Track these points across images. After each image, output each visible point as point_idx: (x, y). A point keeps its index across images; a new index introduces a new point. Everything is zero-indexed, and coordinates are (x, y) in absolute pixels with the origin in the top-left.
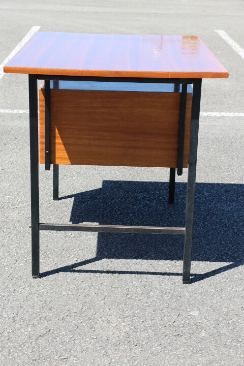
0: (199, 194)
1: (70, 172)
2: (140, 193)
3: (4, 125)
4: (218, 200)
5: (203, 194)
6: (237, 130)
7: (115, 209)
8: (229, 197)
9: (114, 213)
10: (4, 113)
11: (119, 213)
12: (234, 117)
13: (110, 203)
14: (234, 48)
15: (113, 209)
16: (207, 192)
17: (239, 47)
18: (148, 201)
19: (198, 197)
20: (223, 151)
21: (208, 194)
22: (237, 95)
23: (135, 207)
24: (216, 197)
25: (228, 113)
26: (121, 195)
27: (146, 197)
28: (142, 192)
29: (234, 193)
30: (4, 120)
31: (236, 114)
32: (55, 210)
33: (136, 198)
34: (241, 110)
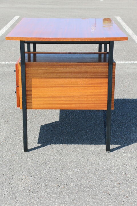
17: (126, 25)
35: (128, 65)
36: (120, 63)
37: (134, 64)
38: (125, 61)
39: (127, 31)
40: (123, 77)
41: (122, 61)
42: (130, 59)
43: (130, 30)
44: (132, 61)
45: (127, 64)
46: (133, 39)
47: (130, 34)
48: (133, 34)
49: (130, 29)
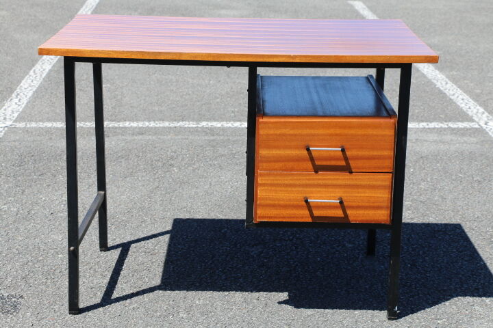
0: (338, 246)
1: (150, 217)
2: (253, 246)
3: (52, 146)
5: (344, 245)
7: (217, 271)
8: (381, 250)
9: (216, 277)
10: (50, 128)
11: (224, 277)
13: (210, 262)
15: (215, 272)
16: (350, 242)
18: (266, 258)
19: (337, 251)
21: (352, 246)
23: (247, 268)
26: (226, 249)
27: (261, 252)
28: (255, 245)
30: (51, 139)
32: (131, 275)
33: (248, 254)
35: (416, 132)
37: (429, 128)
44: (423, 121)
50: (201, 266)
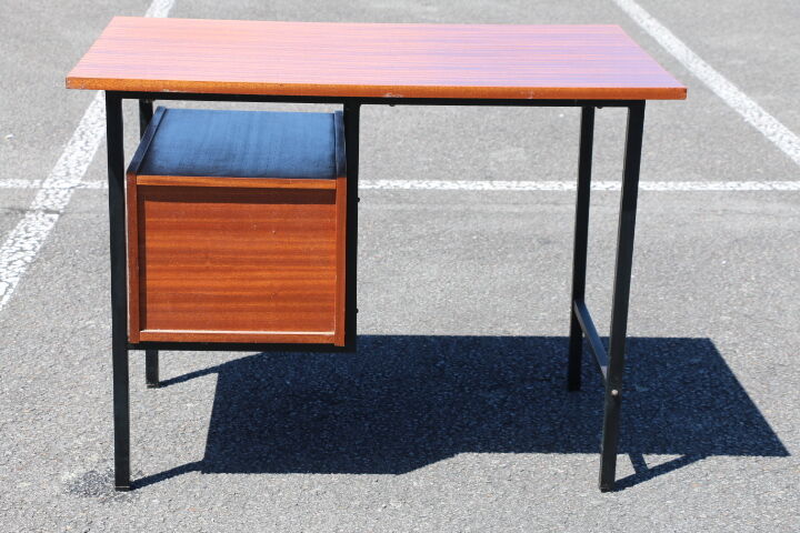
2: (489, 391)
4: (670, 405)
5: (634, 390)
6: (680, 226)
7: (439, 432)
8: (693, 397)
12: (668, 193)
13: (426, 417)
14: (635, 18)
15: (435, 433)
16: (642, 384)
17: (648, 15)
18: (513, 411)
20: (659, 278)
21: (646, 389)
22: (665, 137)
23: (485, 426)
24: (664, 397)
25: (653, 183)
26: (448, 395)
27: (504, 401)
28: (493, 388)
29: (704, 387)
31: (671, 185)
33: (484, 403)
34: (681, 174)
35: (721, 198)
36: (685, 189)
37: (742, 192)
38: (699, 180)
39: (659, 41)
40: (720, 253)
41: (690, 180)
42: (721, 171)
43: (670, 38)
44: (730, 180)
45: (713, 193)
46: (696, 79)
47: (679, 58)
48: (690, 58)
49: (671, 35)
50: (413, 422)
